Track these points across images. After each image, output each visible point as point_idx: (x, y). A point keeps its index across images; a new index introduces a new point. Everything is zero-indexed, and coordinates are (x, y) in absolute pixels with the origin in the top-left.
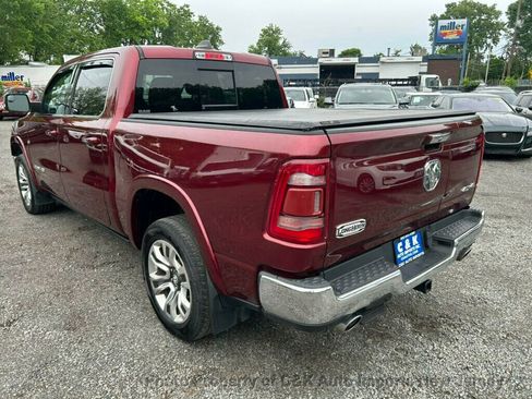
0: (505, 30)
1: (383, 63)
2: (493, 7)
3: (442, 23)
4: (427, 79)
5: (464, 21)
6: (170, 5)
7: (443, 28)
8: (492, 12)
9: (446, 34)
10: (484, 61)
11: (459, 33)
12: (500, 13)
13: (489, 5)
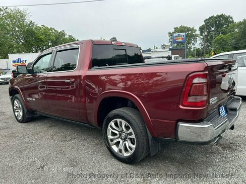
0: (199, 37)
1: (152, 52)
2: (193, 28)
3: (175, 35)
4: (174, 57)
5: (184, 34)
6: (55, 31)
7: (176, 36)
8: (193, 30)
9: (177, 39)
10: (192, 50)
11: (182, 39)
12: (196, 30)
13: (191, 27)
